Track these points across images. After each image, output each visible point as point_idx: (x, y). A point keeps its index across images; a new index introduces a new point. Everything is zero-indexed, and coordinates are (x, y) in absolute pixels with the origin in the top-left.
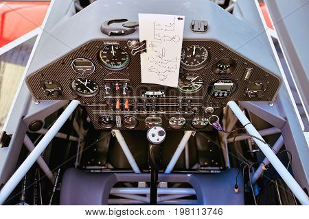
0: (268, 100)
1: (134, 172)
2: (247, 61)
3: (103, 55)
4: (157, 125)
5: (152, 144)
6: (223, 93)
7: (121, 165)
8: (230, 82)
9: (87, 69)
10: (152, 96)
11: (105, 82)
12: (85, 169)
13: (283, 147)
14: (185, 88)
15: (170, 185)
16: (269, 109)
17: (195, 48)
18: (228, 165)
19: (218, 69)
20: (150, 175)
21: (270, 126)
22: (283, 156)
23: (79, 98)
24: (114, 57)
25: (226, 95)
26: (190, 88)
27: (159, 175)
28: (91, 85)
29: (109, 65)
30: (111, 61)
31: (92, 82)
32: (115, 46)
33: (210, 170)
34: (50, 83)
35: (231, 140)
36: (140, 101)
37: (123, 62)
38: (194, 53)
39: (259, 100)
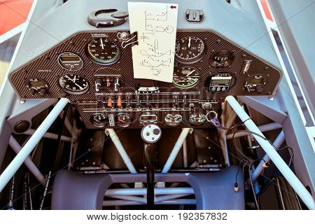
0: (268, 94)
1: (130, 173)
2: (245, 53)
3: (91, 48)
4: (152, 123)
5: (147, 143)
6: (222, 88)
7: (117, 165)
8: (228, 76)
9: (74, 64)
10: (146, 92)
11: (96, 78)
12: (79, 170)
13: (284, 143)
14: (181, 83)
15: (168, 185)
16: (269, 104)
17: (190, 40)
18: (227, 162)
19: (215, 62)
20: (145, 175)
21: (270, 121)
22: (285, 152)
23: (67, 96)
24: (104, 51)
25: (224, 89)
26: (186, 83)
27: (156, 175)
28: (80, 82)
29: (98, 60)
30: (100, 55)
31: (81, 79)
32: (103, 39)
33: (209, 168)
34: (36, 80)
35: (231, 136)
36: (134, 97)
37: (113, 56)
38: (189, 45)
39: (259, 94)
